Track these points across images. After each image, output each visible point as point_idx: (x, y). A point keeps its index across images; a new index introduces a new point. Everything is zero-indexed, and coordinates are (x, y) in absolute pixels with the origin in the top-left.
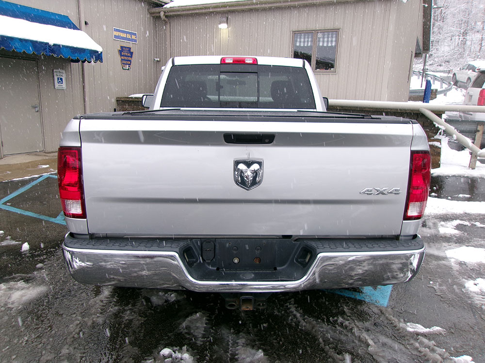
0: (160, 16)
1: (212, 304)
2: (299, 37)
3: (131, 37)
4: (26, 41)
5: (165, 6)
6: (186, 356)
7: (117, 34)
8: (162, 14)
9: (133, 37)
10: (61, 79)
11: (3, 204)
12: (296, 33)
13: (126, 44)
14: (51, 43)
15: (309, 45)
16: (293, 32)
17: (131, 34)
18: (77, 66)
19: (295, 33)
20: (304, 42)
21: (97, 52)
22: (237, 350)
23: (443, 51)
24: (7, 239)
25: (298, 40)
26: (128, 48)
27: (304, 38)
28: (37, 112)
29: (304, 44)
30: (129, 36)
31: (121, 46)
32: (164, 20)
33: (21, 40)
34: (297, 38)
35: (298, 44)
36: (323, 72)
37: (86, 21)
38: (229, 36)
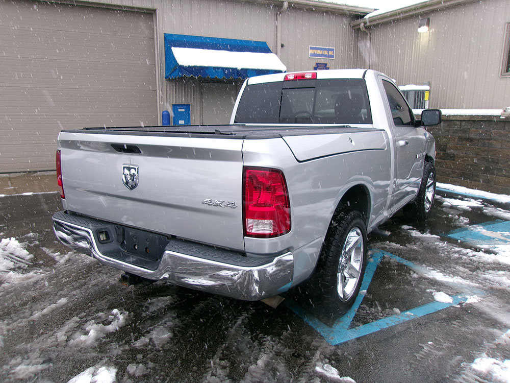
0: (360, 28)
3: (328, 53)
4: (218, 68)
5: (366, 17)
7: (313, 51)
8: (362, 25)
9: (331, 53)
13: (322, 60)
14: (239, 68)
16: (508, 24)
17: (329, 50)
21: (281, 71)
30: (326, 53)
31: (316, 63)
32: (364, 32)
33: (215, 68)
37: (283, 43)
38: (429, 40)
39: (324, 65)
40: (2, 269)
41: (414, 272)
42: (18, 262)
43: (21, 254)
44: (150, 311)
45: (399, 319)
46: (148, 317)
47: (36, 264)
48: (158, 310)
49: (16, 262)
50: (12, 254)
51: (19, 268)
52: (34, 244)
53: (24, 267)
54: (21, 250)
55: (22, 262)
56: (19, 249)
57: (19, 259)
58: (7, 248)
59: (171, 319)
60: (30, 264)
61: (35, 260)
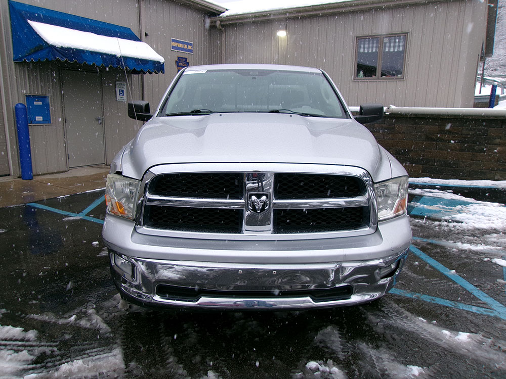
0: (216, 26)
1: (337, 318)
2: (363, 43)
3: (188, 47)
5: (221, 15)
6: (335, 369)
7: (174, 44)
8: (218, 23)
9: (190, 47)
10: (123, 91)
11: (86, 215)
12: (360, 39)
13: (183, 54)
15: (374, 51)
16: (357, 37)
17: (188, 44)
18: (137, 77)
19: (358, 39)
20: (369, 48)
21: (160, 63)
22: (385, 366)
23: (498, 55)
24: (104, 250)
25: (362, 46)
26: (184, 58)
27: (369, 44)
28: (100, 124)
29: (368, 50)
30: (185, 47)
31: (178, 57)
32: (220, 30)
34: (361, 44)
35: (362, 50)
36: (390, 79)
37: (146, 32)
38: (287, 44)
39: (184, 60)
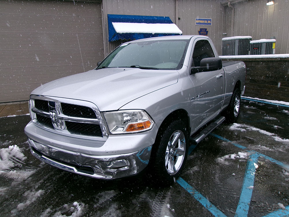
3: (207, 22)
4: (141, 34)
7: (198, 21)
8: (229, 4)
13: (203, 27)
17: (207, 20)
21: (179, 34)
31: (200, 29)
32: (230, 7)
33: (138, 34)
37: (179, 17)
38: (274, 10)
39: (205, 30)
40: (6, 168)
41: (286, 171)
42: (17, 163)
43: (20, 156)
44: (99, 203)
45: (285, 213)
46: (98, 208)
47: (28, 164)
48: (105, 202)
49: (16, 162)
50: (14, 156)
51: (17, 167)
52: (28, 149)
53: (20, 166)
54: (20, 154)
55: (19, 162)
56: (19, 153)
57: (18, 160)
58: (12, 152)
59: (114, 210)
60: (24, 163)
61: (28, 161)
